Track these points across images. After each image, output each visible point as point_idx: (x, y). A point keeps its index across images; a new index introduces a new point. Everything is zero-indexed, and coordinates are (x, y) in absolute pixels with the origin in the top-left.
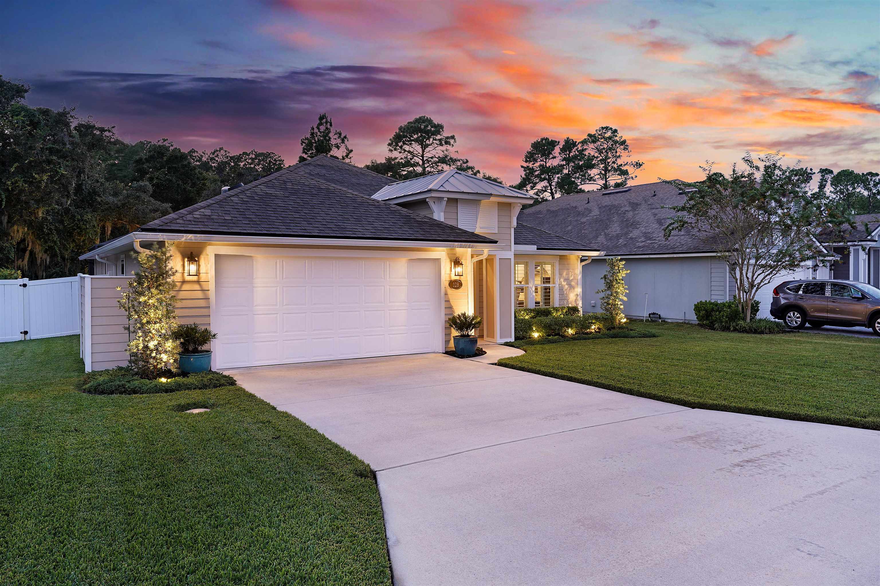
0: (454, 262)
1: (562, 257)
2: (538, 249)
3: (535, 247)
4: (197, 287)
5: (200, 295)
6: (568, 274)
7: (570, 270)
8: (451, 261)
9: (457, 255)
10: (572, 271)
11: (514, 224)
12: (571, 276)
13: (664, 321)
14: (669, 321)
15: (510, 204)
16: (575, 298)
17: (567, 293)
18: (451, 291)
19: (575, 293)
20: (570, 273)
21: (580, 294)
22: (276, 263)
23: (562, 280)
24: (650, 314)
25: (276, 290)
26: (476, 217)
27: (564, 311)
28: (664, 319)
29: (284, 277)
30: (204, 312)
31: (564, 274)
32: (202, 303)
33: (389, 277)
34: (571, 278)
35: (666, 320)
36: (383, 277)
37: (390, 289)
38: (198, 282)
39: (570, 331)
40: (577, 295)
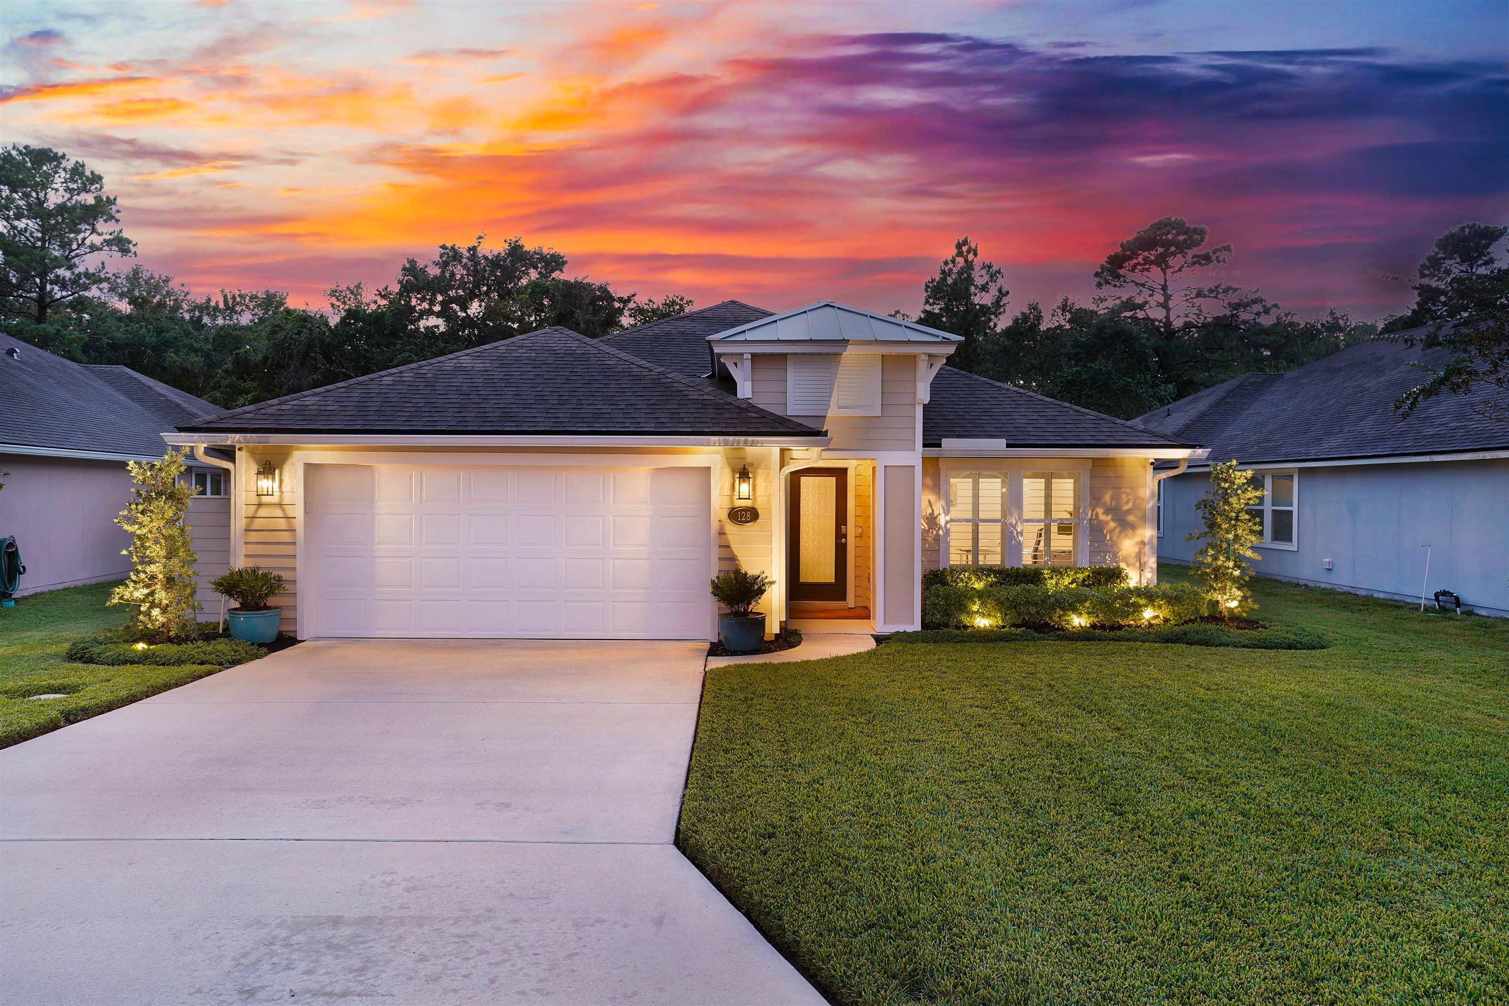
0: (740, 474)
1: (1097, 462)
2: (1008, 446)
3: (1003, 442)
4: (279, 513)
5: (282, 524)
6: (1116, 498)
7: (1123, 490)
8: (734, 471)
9: (748, 460)
10: (1128, 491)
11: (923, 394)
12: (1127, 503)
13: (1470, 613)
14: (1483, 613)
15: (914, 358)
16: (1136, 549)
17: (1115, 539)
18: (731, 528)
19: (1138, 539)
20: (1124, 496)
21: (1150, 542)
22: (411, 476)
23: (1100, 511)
24: (1437, 595)
25: (411, 519)
26: (828, 386)
27: (1081, 576)
28: (1471, 608)
29: (424, 499)
30: (288, 550)
31: (1107, 498)
32: (285, 537)
33: (614, 501)
34: (1126, 508)
35: (1476, 611)
36: (601, 500)
37: (614, 521)
38: (280, 505)
39: (1078, 621)
40: (1143, 543)
